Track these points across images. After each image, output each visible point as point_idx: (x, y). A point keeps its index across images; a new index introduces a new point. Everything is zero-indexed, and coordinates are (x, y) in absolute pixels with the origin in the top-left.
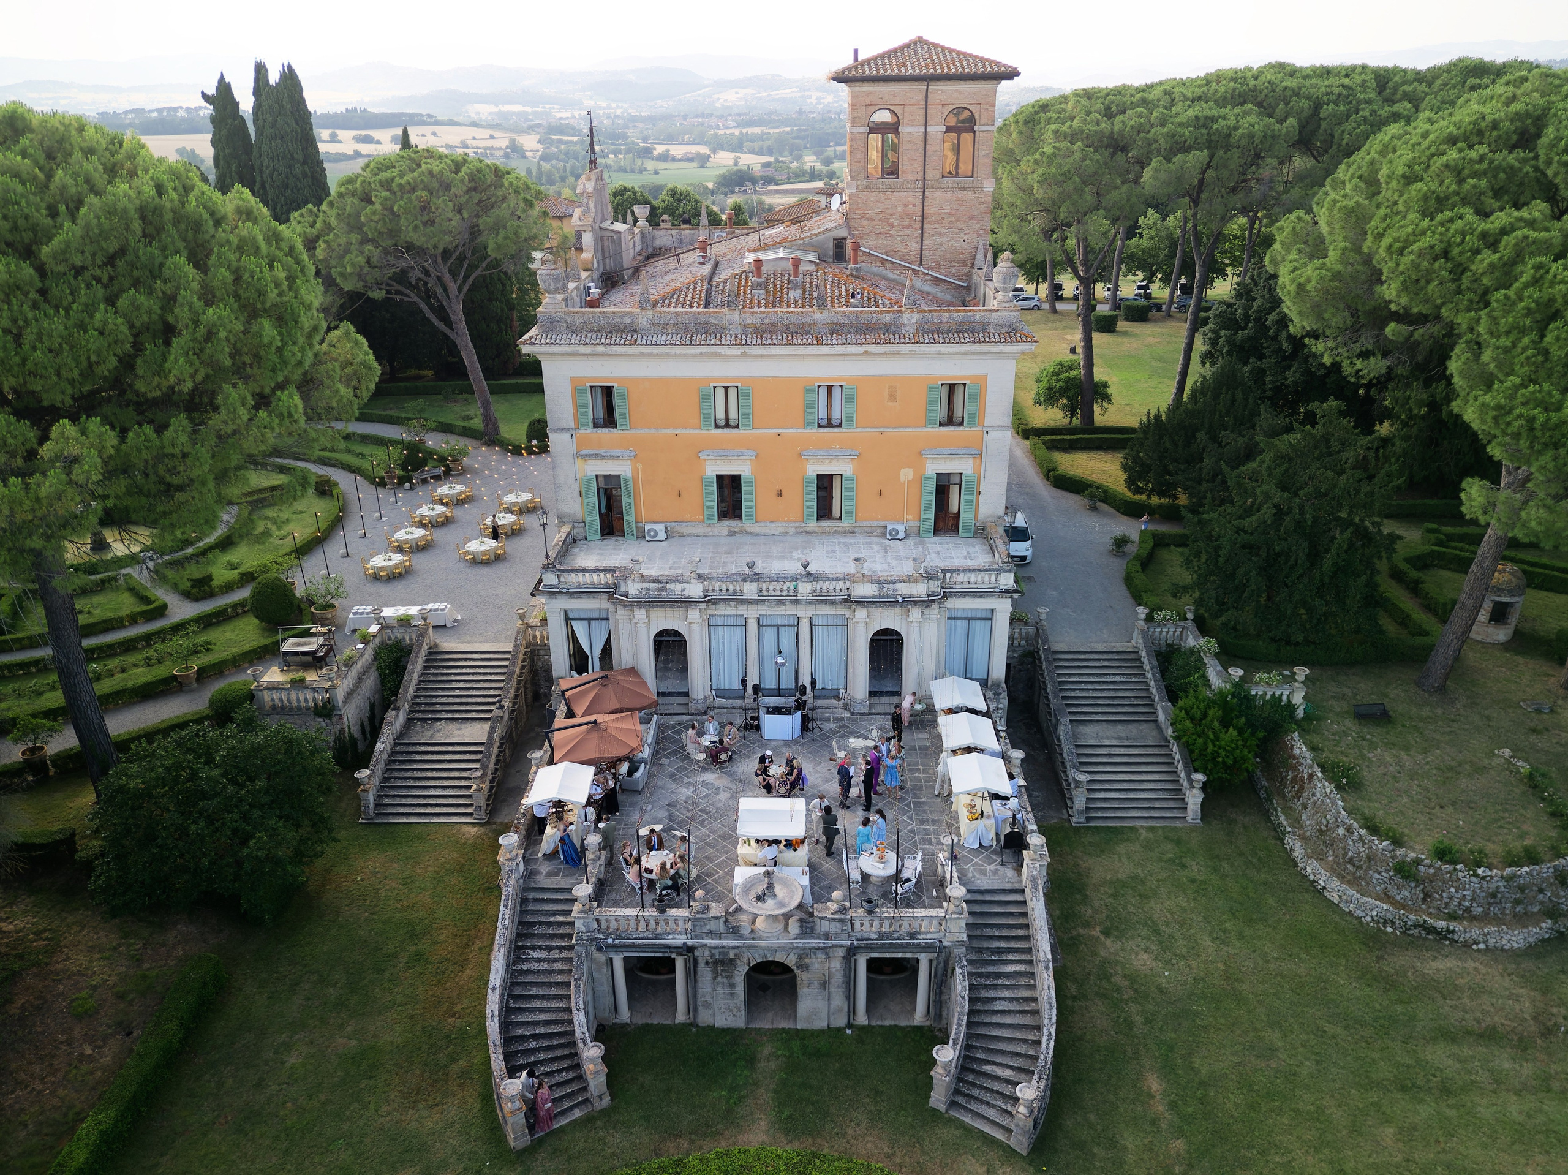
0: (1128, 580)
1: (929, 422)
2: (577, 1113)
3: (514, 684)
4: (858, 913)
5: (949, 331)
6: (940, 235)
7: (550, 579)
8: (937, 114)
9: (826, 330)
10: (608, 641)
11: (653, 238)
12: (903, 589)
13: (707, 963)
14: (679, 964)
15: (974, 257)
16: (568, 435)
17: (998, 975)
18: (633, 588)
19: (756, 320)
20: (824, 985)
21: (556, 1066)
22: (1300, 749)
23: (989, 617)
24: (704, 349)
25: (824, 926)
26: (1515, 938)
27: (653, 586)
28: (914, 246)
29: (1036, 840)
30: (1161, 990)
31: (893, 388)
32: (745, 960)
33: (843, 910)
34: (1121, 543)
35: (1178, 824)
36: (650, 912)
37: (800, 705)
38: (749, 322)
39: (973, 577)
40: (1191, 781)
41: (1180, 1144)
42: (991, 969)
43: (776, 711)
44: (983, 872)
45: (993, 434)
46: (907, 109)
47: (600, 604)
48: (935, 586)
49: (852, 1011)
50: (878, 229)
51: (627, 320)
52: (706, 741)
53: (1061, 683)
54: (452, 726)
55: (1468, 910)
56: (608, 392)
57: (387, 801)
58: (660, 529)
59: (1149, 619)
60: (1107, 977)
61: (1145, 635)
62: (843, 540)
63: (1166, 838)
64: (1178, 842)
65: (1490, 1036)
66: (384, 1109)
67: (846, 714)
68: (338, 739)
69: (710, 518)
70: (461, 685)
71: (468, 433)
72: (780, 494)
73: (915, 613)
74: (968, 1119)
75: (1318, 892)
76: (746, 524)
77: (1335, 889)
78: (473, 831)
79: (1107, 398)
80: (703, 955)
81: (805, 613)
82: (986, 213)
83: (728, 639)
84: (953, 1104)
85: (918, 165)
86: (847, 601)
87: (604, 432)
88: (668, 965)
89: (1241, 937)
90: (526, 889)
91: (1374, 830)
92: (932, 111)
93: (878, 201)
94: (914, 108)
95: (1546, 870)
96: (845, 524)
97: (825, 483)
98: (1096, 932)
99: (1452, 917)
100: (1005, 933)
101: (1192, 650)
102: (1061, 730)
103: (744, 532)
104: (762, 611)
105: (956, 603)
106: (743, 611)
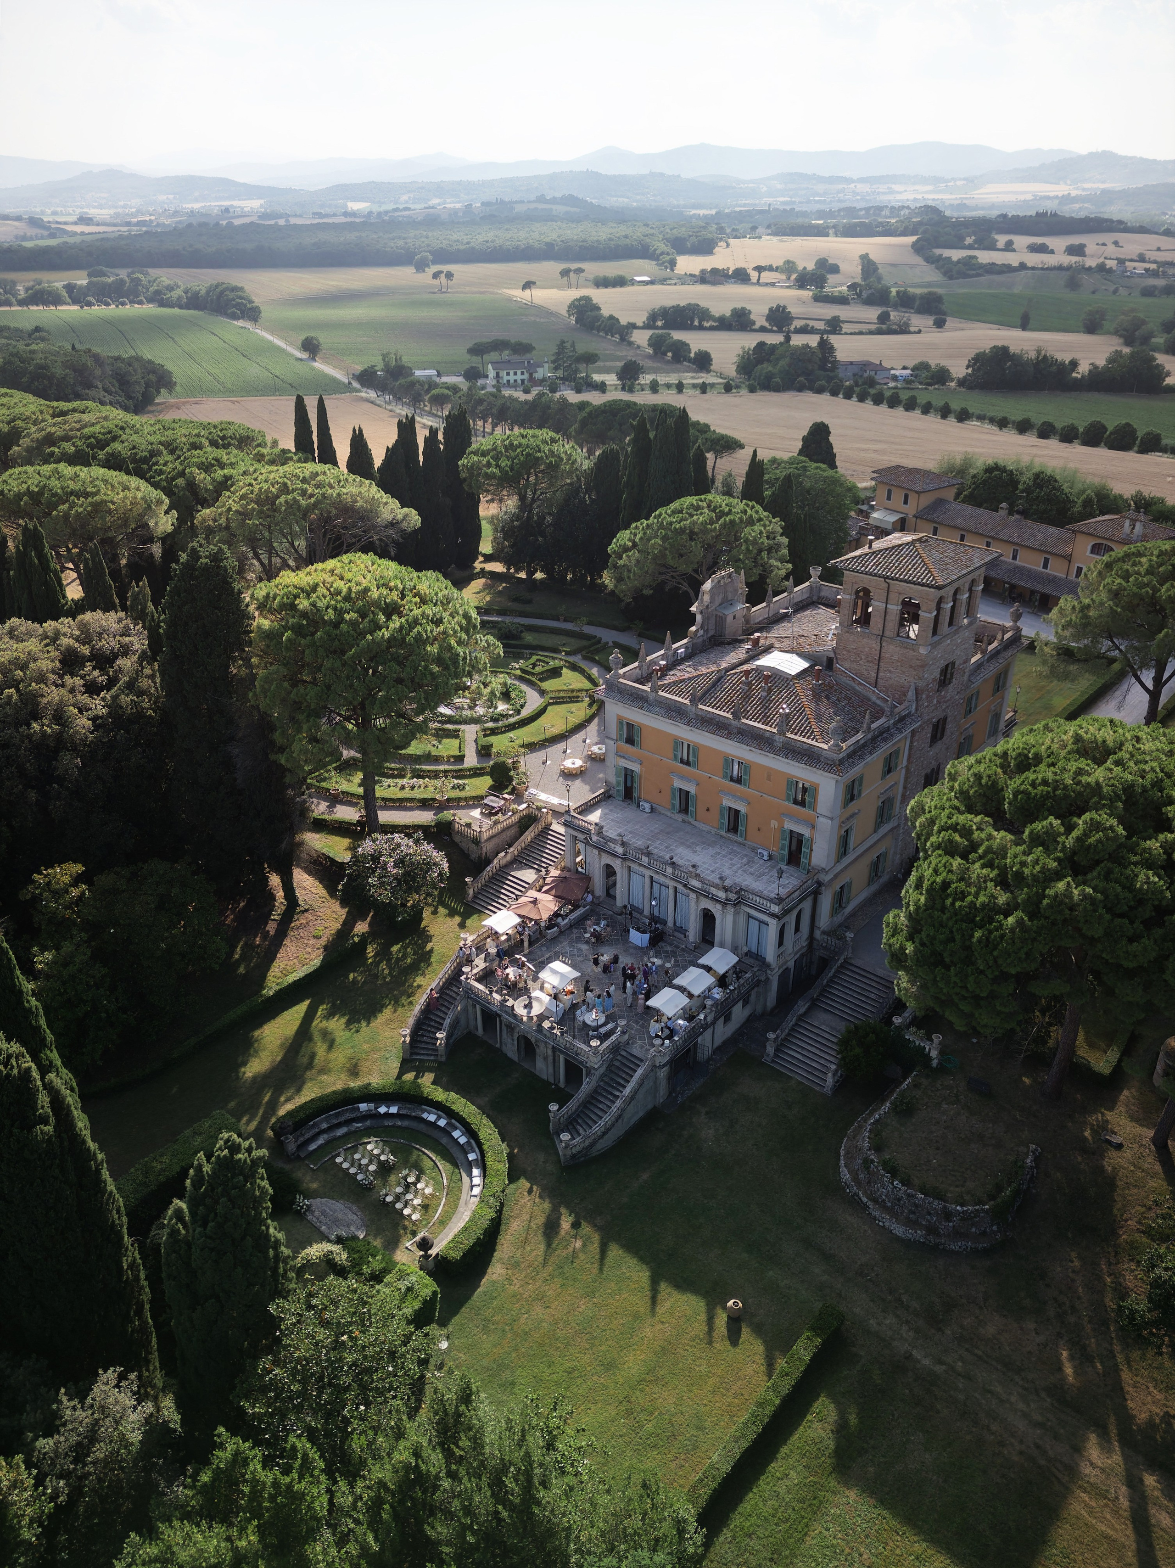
1: (786, 799)
4: (558, 1032)
5: (800, 753)
6: (890, 672)
8: (895, 598)
9: (734, 731)
12: (713, 890)
13: (505, 1025)
14: (497, 1020)
20: (545, 1059)
22: (906, 1083)
23: (766, 924)
24: (674, 722)
25: (546, 1032)
26: (899, 1230)
27: (602, 840)
28: (874, 674)
30: (698, 1148)
31: (770, 773)
32: (517, 1032)
33: (554, 1029)
35: (817, 1088)
39: (757, 898)
43: (638, 929)
45: (821, 819)
46: (877, 590)
48: (733, 896)
49: (557, 1076)
50: (853, 658)
53: (832, 982)
54: (529, 870)
55: (884, 1201)
58: (647, 806)
62: (733, 848)
63: (801, 1091)
65: (828, 1258)
69: (674, 809)
72: (708, 810)
73: (721, 907)
74: (556, 1141)
76: (692, 820)
80: (504, 1020)
81: (671, 884)
82: (919, 666)
83: (636, 882)
85: (880, 626)
86: (689, 887)
87: (628, 746)
88: (493, 1018)
89: (769, 1151)
91: (872, 1137)
92: (892, 595)
93: (854, 641)
94: (882, 591)
95: (937, 1204)
96: (740, 839)
97: (735, 814)
99: (875, 1201)
102: (795, 1007)
103: (689, 823)
104: (652, 874)
105: (750, 911)
106: (643, 870)
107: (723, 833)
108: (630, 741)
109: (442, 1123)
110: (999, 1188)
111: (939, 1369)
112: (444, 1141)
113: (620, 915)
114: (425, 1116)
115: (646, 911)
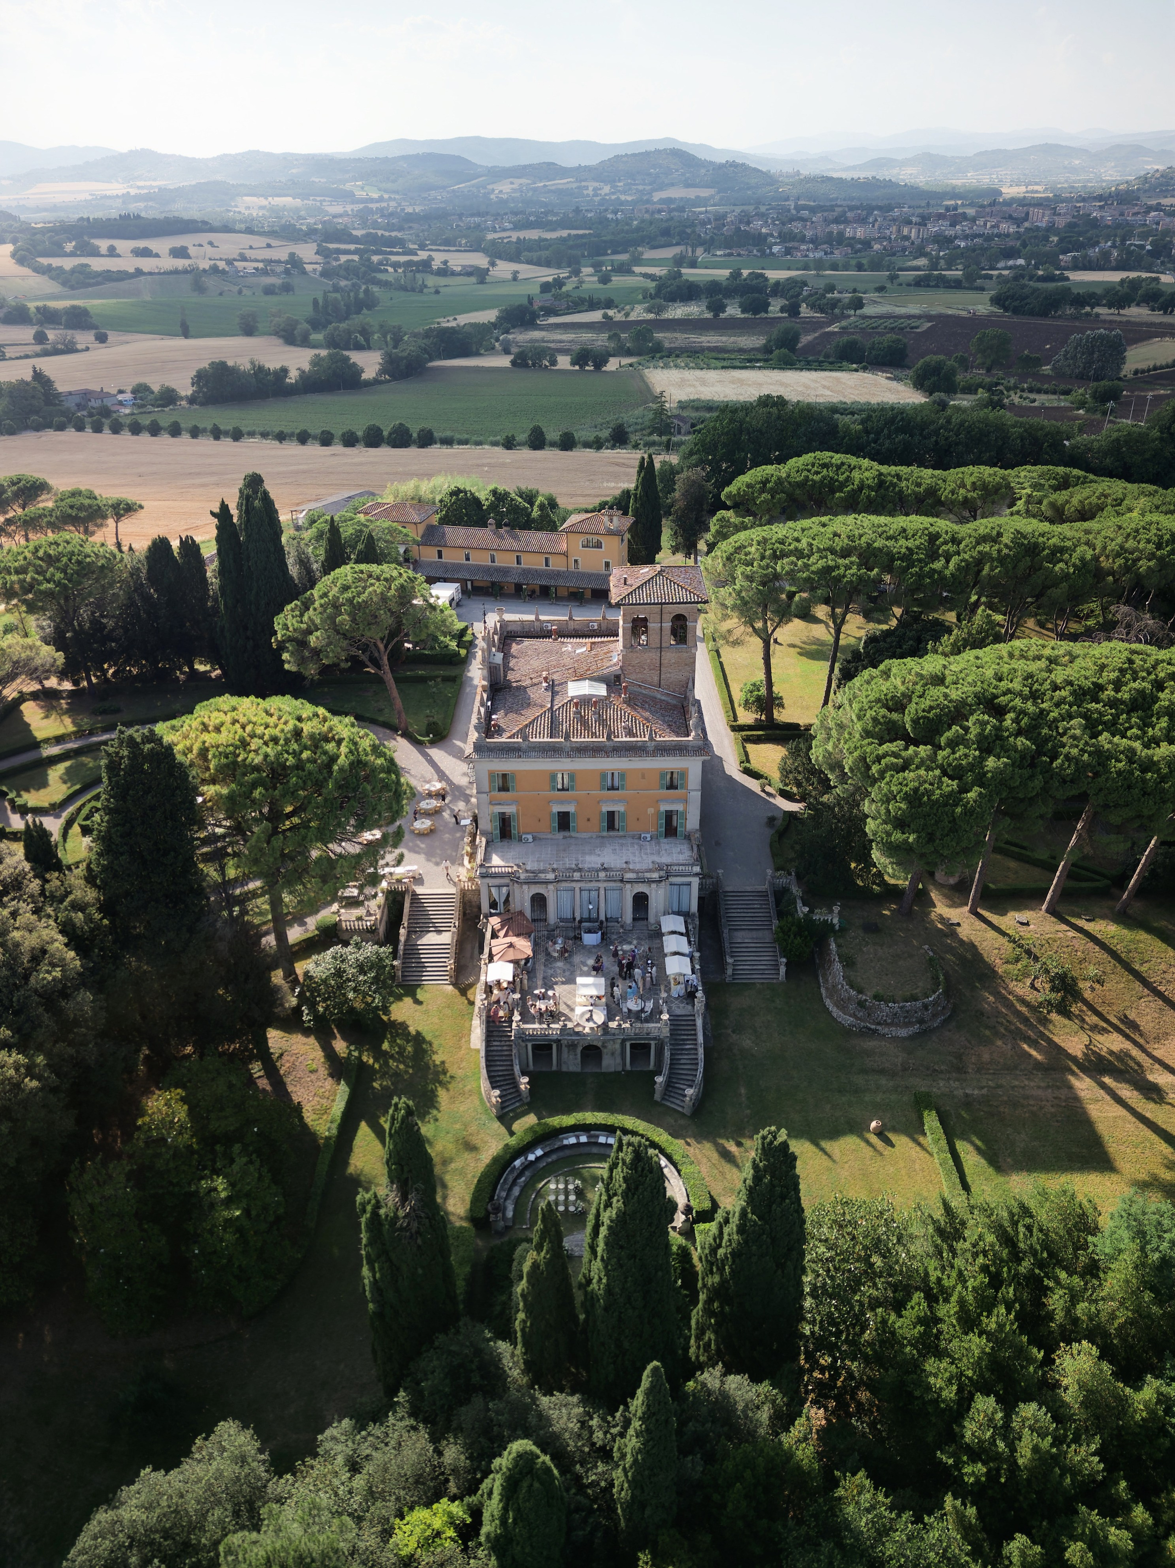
0: (771, 845)
1: (661, 788)
2: (517, 1104)
3: (457, 912)
4: (626, 1026)
6: (670, 672)
7: (482, 870)
8: (668, 617)
9: (611, 749)
10: (508, 896)
11: (507, 626)
12: (648, 875)
13: (565, 1046)
14: (554, 1047)
15: (687, 684)
16: (485, 795)
17: (682, 1050)
18: (522, 876)
19: (577, 745)
20: (613, 1054)
21: (508, 1087)
22: (833, 946)
23: (689, 884)
24: (553, 759)
25: (612, 1031)
26: (903, 1033)
27: (531, 875)
28: (656, 679)
29: (699, 994)
30: (752, 1055)
31: (643, 774)
32: (581, 1045)
33: (620, 1024)
34: (771, 820)
35: (773, 981)
37: (600, 928)
38: (574, 745)
39: (681, 867)
40: (782, 963)
41: (748, 1111)
42: (679, 1047)
43: (589, 931)
44: (677, 1008)
45: (691, 793)
46: (652, 614)
47: (505, 881)
48: (662, 873)
49: (624, 1064)
50: (638, 670)
51: (516, 746)
52: (558, 947)
54: (433, 934)
55: (884, 1021)
56: (504, 776)
57: (408, 974)
58: (530, 837)
59: (775, 874)
60: (731, 1050)
61: (771, 884)
62: (620, 842)
63: (766, 988)
64: (771, 990)
65: (882, 1072)
67: (621, 930)
69: (554, 831)
70: (430, 912)
72: (589, 820)
73: (654, 886)
74: (667, 1103)
75: (829, 1013)
76: (573, 834)
77: (835, 1012)
78: (449, 987)
80: (564, 1042)
81: (602, 885)
83: (565, 896)
84: (663, 1098)
85: (658, 640)
86: (622, 881)
87: (503, 794)
88: (550, 1047)
89: (791, 1033)
91: (852, 987)
92: (665, 616)
93: (637, 657)
94: (655, 614)
95: (919, 1004)
96: (620, 833)
97: (611, 815)
99: (879, 1024)
100: (685, 1032)
101: (791, 893)
102: (725, 935)
103: (571, 837)
104: (582, 885)
105: (673, 880)
106: (574, 884)
107: (605, 834)
108: (504, 788)
109: (583, 1139)
110: (935, 978)
111: (984, 1091)
112: (595, 1150)
114: (565, 1142)
115: (578, 918)
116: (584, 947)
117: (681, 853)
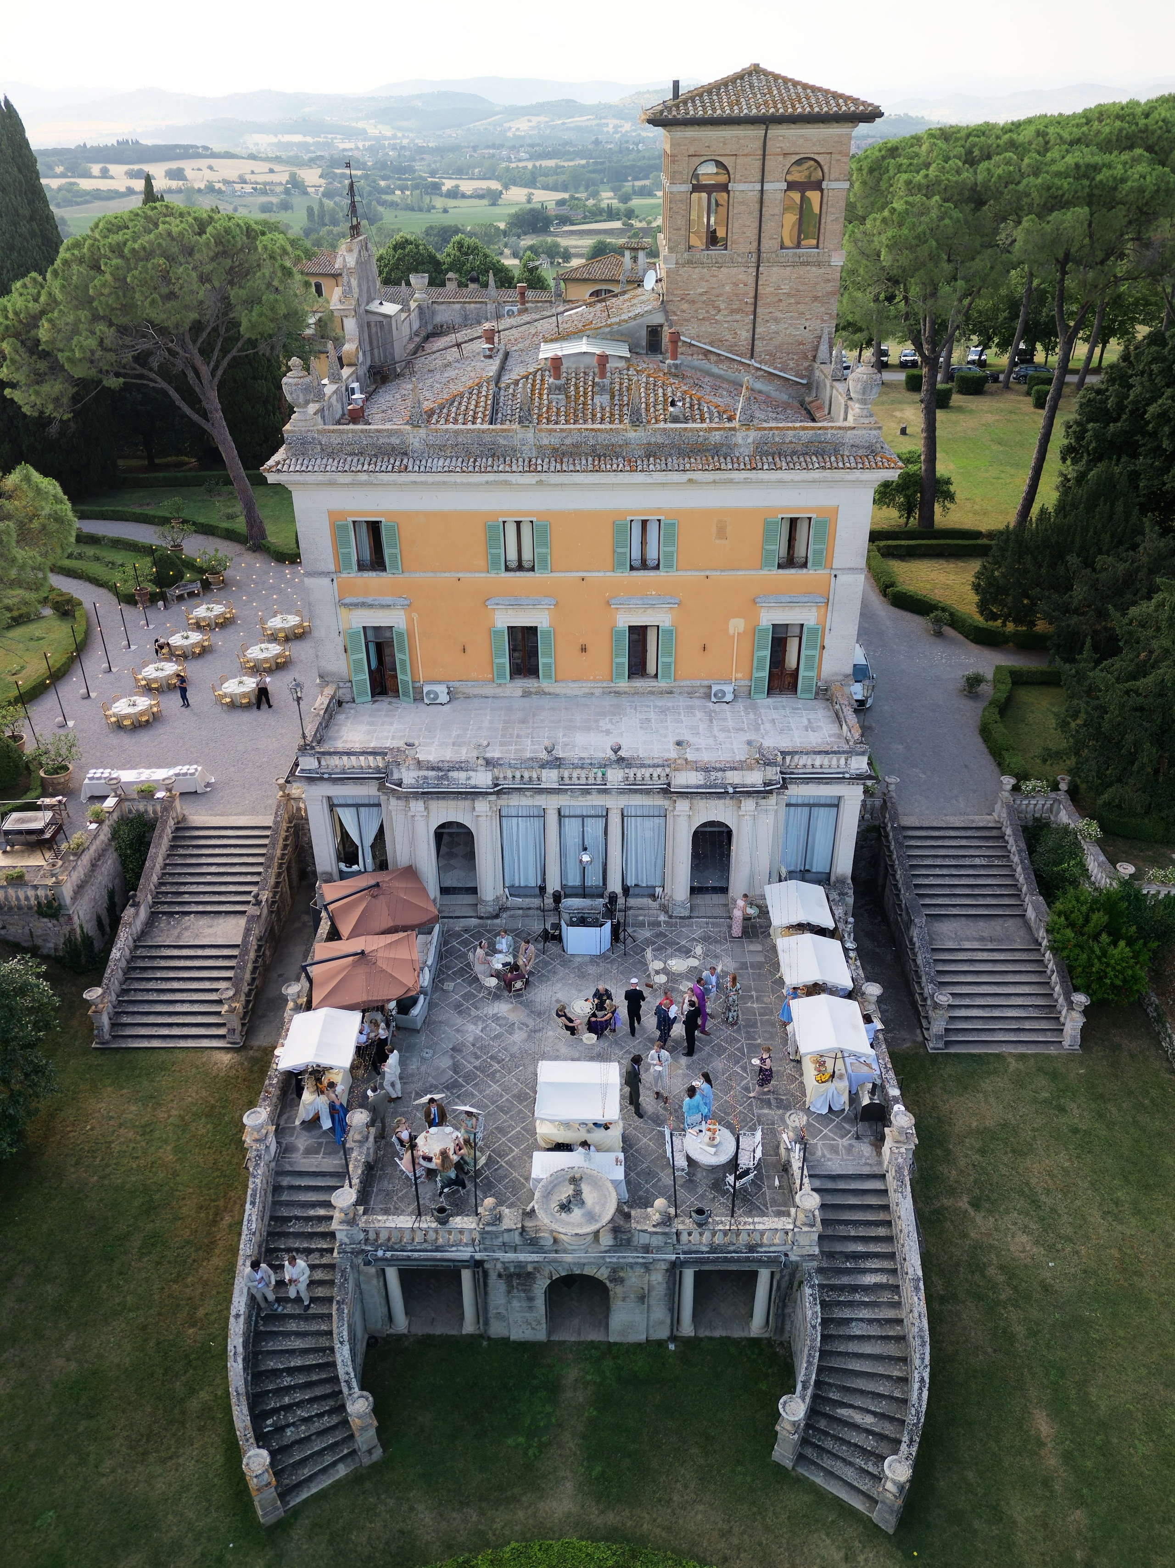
0: (985, 732)
1: (765, 563)
2: (342, 1471)
3: (274, 870)
4: (684, 1224)
5: (794, 453)
6: (777, 321)
7: (309, 763)
8: (777, 166)
9: (641, 452)
10: (381, 828)
11: (434, 313)
12: (734, 778)
13: (500, 1276)
14: (466, 1276)
15: (816, 349)
16: (327, 581)
17: (855, 1288)
18: (409, 776)
19: (555, 440)
20: (642, 1298)
21: (315, 1410)
23: (835, 804)
24: (491, 477)
25: (644, 1239)
27: (432, 774)
28: (745, 335)
30: (1046, 1288)
31: (722, 524)
32: (546, 1273)
33: (667, 1220)
34: (973, 682)
35: (1052, 1050)
36: (428, 1223)
37: (610, 911)
38: (545, 442)
39: (818, 760)
40: (1070, 1005)
41: (1078, 1516)
42: (845, 1280)
43: (582, 921)
44: (834, 1149)
45: (842, 578)
46: (740, 160)
47: (369, 791)
48: (773, 773)
49: (676, 1321)
50: (702, 314)
51: (395, 441)
52: (498, 962)
53: (913, 867)
54: (204, 921)
56: (374, 528)
57: (126, 1019)
58: (441, 690)
59: (1016, 788)
60: (979, 1268)
61: (1012, 810)
62: (660, 703)
63: (1040, 1069)
64: (1054, 1076)
66: (107, 1464)
67: (662, 918)
68: (69, 941)
69: (501, 676)
70: (213, 869)
71: (230, 536)
72: (584, 649)
73: (748, 805)
74: (819, 1480)
76: (544, 684)
78: (226, 1058)
79: (950, 496)
81: (615, 803)
82: (833, 293)
83: (523, 832)
84: (801, 1458)
85: (752, 233)
86: (666, 791)
87: (371, 577)
88: (453, 1276)
89: (1137, 1211)
90: (280, 1173)
92: (770, 164)
93: (702, 279)
94: (749, 159)
96: (662, 684)
97: (638, 634)
98: (963, 1203)
100: (862, 1232)
101: (1066, 830)
102: (915, 933)
103: (541, 693)
104: (563, 801)
105: (797, 791)
106: (541, 801)
107: (623, 684)
108: (373, 562)
113: (497, 916)
115: (553, 885)
116: (566, 960)
117: (809, 727)
